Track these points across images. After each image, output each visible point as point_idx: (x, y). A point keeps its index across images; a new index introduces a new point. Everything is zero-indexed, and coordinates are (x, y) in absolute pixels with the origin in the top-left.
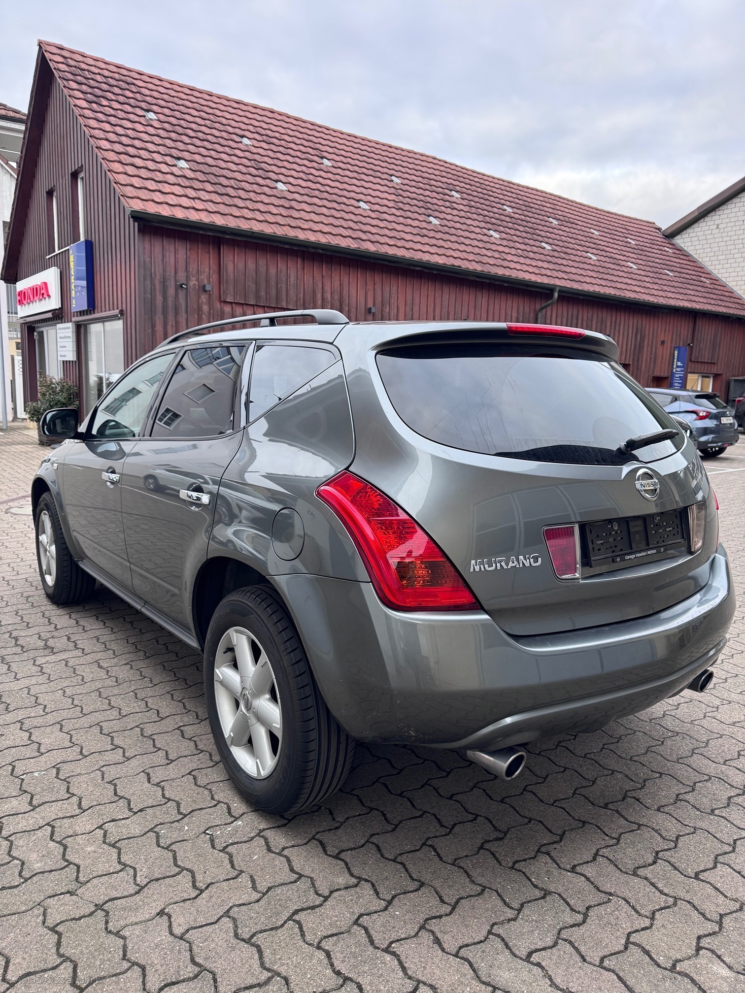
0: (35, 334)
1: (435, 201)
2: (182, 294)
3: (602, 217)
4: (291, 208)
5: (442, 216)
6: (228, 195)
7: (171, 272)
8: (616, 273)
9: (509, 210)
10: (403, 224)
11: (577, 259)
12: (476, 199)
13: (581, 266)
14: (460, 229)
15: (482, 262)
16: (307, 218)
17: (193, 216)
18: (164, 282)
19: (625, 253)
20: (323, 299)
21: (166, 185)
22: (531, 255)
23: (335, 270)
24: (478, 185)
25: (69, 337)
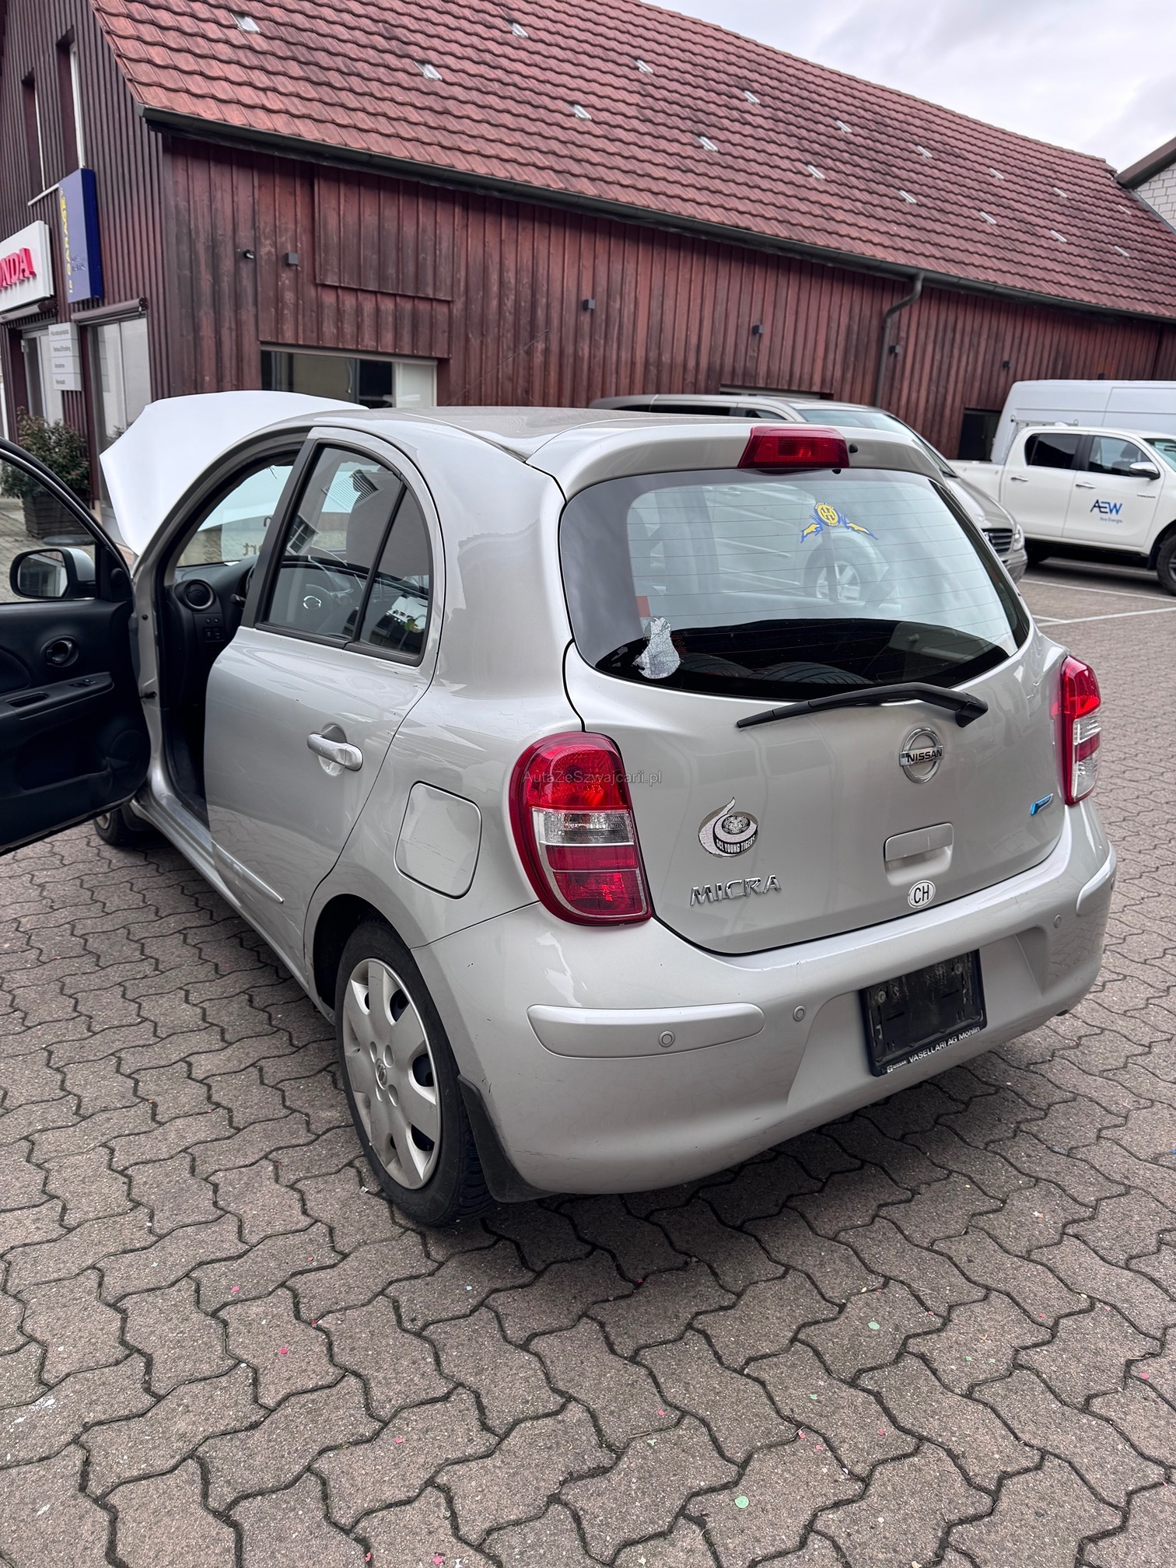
0: (23, 343)
1: (712, 108)
2: (246, 270)
3: (1011, 147)
4: (446, 112)
5: (722, 135)
6: (329, 85)
7: (225, 228)
8: (1028, 249)
9: (846, 128)
10: (650, 148)
11: (961, 222)
12: (789, 108)
13: (968, 234)
14: (755, 161)
15: (789, 222)
16: (475, 133)
17: (262, 123)
18: (214, 248)
19: (1047, 214)
20: (501, 283)
21: (214, 62)
22: (880, 212)
23: (524, 229)
24: (793, 81)
25: (67, 349)
